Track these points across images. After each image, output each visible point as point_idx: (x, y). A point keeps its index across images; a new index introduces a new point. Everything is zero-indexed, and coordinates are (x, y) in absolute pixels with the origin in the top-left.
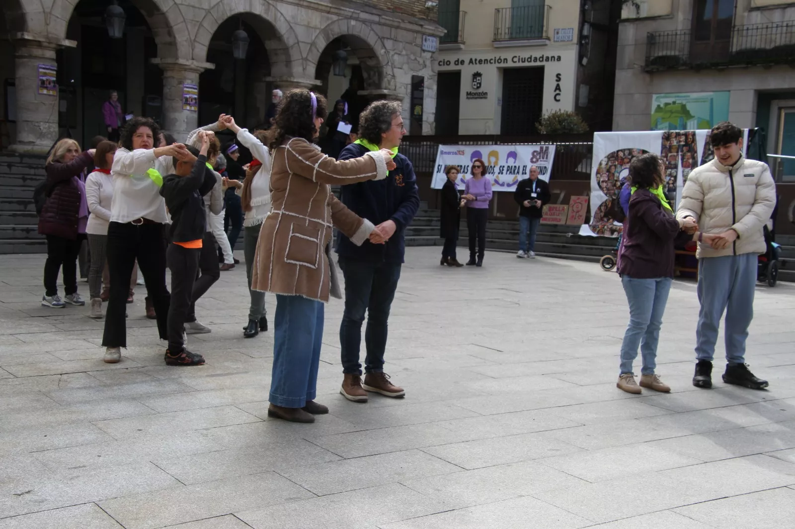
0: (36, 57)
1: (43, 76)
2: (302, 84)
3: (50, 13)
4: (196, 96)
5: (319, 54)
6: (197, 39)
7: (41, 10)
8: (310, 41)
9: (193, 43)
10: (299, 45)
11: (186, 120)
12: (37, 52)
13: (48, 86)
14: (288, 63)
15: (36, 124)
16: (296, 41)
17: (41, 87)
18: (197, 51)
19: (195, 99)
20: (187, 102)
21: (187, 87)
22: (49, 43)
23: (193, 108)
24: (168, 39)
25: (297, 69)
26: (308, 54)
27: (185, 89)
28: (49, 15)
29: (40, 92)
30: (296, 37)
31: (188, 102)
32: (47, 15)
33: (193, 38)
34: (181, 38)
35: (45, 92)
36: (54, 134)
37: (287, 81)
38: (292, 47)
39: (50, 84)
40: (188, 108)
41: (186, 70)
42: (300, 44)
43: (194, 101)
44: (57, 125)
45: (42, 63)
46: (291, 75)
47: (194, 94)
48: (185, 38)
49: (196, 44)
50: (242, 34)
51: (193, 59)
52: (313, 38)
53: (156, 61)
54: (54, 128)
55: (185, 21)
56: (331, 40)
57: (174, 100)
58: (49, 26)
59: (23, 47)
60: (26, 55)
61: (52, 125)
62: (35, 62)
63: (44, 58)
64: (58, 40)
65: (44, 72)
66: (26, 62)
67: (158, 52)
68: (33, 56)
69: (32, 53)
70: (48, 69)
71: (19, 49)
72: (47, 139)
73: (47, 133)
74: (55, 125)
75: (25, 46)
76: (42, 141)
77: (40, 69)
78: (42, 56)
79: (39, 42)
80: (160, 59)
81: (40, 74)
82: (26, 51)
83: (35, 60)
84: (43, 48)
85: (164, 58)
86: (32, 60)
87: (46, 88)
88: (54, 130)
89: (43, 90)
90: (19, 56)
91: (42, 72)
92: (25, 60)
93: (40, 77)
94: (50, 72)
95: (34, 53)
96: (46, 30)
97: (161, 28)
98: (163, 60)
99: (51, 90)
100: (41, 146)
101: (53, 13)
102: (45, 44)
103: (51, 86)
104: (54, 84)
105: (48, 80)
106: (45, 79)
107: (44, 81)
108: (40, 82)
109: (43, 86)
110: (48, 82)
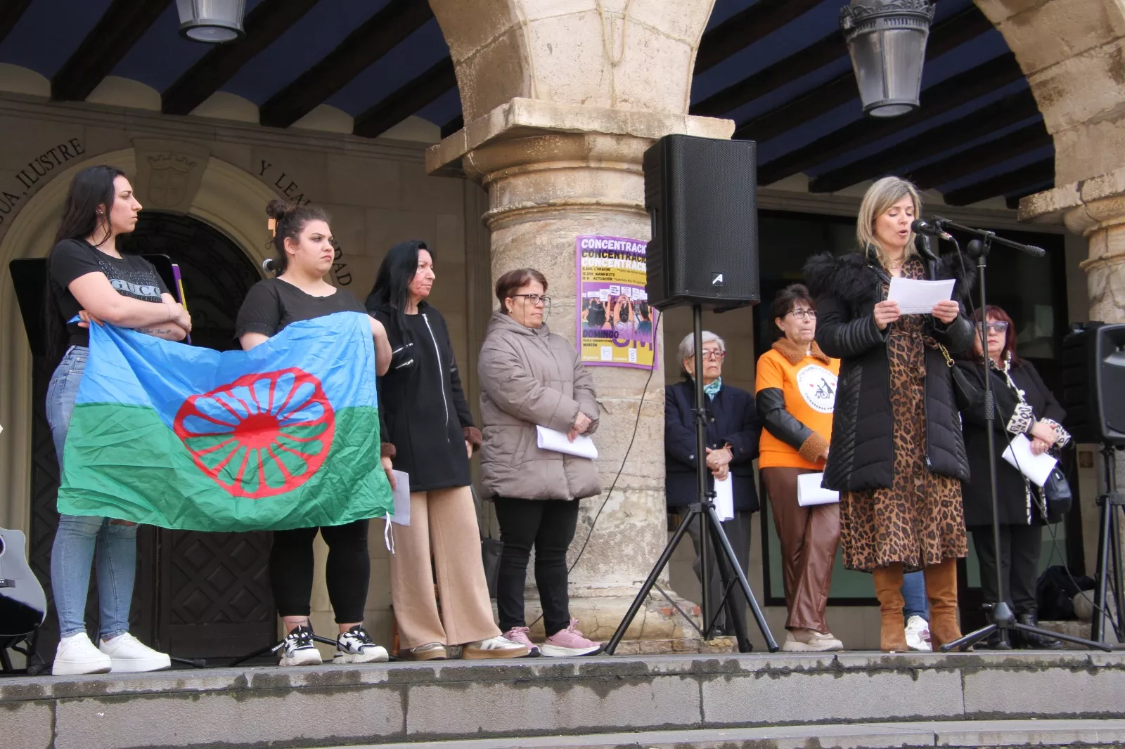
0: (566, 207)
1: (596, 287)
3: (625, 15)
7: (589, 5)
17: (587, 334)
22: (620, 137)
28: (619, 22)
29: (587, 355)
35: (606, 351)
36: (648, 537)
39: (624, 316)
44: (661, 496)
45: (590, 232)
54: (649, 511)
58: (618, 73)
59: (515, 175)
60: (529, 204)
61: (639, 498)
62: (564, 229)
63: (599, 207)
64: (654, 118)
65: (600, 269)
66: (527, 236)
67: (1060, 166)
68: (554, 205)
69: (551, 193)
70: (613, 256)
71: (503, 190)
72: (619, 563)
73: (619, 537)
74: (650, 499)
75: (522, 166)
76: (593, 574)
77: (583, 260)
78: (594, 201)
79: (576, 135)
80: (1075, 185)
81: (586, 280)
82: (530, 187)
83: (566, 223)
84: (593, 165)
85: (1092, 179)
86: (551, 224)
87: (611, 337)
88: (647, 523)
89: (596, 345)
90: (501, 216)
91: (591, 269)
92: (527, 227)
93: (585, 291)
94: (623, 267)
95: (558, 193)
96: (605, 88)
97: (1080, 54)
98: (1085, 187)
99: (631, 342)
100: (587, 598)
101: (636, 11)
102: (605, 145)
103: (631, 327)
104: (642, 319)
105: (615, 303)
106: (606, 300)
107: (600, 306)
108: (586, 313)
109: (597, 328)
110: (617, 308)
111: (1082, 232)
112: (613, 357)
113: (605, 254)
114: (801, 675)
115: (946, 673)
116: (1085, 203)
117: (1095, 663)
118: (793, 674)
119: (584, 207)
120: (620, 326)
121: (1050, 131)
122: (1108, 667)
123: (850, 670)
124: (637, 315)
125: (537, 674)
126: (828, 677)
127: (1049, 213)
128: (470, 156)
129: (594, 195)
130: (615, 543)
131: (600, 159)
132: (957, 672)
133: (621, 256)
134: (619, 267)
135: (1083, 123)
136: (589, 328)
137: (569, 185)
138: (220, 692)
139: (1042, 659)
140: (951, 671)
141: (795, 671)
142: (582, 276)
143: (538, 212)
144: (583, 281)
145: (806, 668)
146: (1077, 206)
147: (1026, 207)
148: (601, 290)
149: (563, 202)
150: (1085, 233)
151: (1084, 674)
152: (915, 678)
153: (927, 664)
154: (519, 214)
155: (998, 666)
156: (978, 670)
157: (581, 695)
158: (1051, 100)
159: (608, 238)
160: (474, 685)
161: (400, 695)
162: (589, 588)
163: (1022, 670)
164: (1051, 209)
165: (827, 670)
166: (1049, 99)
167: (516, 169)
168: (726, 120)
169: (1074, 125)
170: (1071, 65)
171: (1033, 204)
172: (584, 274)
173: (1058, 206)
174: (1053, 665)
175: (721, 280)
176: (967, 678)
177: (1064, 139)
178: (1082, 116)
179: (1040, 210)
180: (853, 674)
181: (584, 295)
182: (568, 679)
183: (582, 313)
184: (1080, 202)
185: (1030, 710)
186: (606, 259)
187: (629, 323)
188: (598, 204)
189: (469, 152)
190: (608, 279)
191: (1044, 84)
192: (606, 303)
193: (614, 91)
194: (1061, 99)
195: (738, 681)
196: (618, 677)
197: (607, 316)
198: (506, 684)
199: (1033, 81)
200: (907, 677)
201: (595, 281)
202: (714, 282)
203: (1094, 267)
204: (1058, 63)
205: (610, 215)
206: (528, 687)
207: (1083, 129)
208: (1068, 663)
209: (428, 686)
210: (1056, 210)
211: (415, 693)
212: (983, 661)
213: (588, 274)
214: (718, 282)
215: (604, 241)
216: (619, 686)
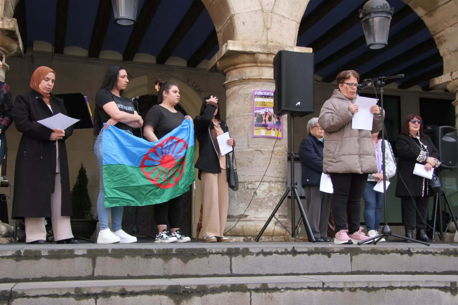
0: (249, 80)
1: (259, 109)
3: (272, 11)
7: (258, 8)
12: (252, 72)
15: (250, 186)
17: (256, 125)
22: (267, 54)
28: (270, 14)
29: (256, 133)
35: (263, 132)
36: (278, 199)
39: (270, 119)
45: (258, 89)
54: (278, 190)
58: (269, 32)
59: (232, 69)
60: (236, 79)
61: (275, 185)
62: (249, 88)
63: (261, 80)
64: (281, 47)
65: (261, 102)
66: (236, 91)
67: (445, 68)
68: (245, 79)
69: (244, 75)
70: (266, 97)
71: (229, 75)
72: (267, 208)
73: (266, 199)
74: (279, 186)
75: (234, 66)
76: (256, 212)
77: (255, 99)
78: (259, 77)
79: (252, 54)
80: (449, 74)
81: (256, 106)
82: (237, 74)
83: (249, 86)
84: (259, 65)
85: (456, 71)
86: (244, 86)
87: (265, 127)
88: (278, 194)
89: (259, 130)
90: (228, 84)
91: (258, 102)
92: (236, 88)
93: (256, 110)
94: (270, 102)
95: (247, 75)
96: (264, 38)
97: (451, 26)
98: (453, 74)
99: (273, 129)
100: (254, 221)
101: (276, 10)
102: (262, 57)
103: (272, 124)
104: (277, 120)
105: (267, 114)
106: (263, 113)
107: (261, 115)
108: (256, 118)
109: (260, 123)
110: (267, 116)
111: (453, 91)
112: (266, 134)
113: (263, 97)
114: (277, 255)
115: (344, 255)
116: (453, 80)
117: (412, 251)
118: (274, 254)
119: (256, 80)
120: (268, 123)
121: (442, 55)
122: (418, 253)
123: (300, 253)
124: (275, 119)
125: (156, 252)
126: (290, 256)
127: (440, 84)
128: (218, 63)
129: (259, 76)
130: (265, 201)
131: (261, 62)
132: (349, 254)
133: (269, 97)
134: (268, 101)
135: (453, 51)
136: (256, 123)
137: (250, 72)
138: (8, 257)
139: (387, 249)
140: (346, 254)
141: (275, 253)
142: (255, 105)
143: (240, 82)
144: (255, 106)
145: (280, 252)
146: (450, 81)
147: (433, 82)
148: (261, 110)
149: (248, 78)
150: (454, 91)
151: (406, 256)
152: (329, 257)
153: (335, 251)
154: (234, 83)
155: (367, 252)
156: (359, 254)
157: (175, 262)
158: (442, 44)
159: (265, 91)
160: (127, 257)
161: (92, 260)
162: (255, 217)
163: (379, 254)
164: (441, 83)
165: (289, 253)
166: (441, 43)
167: (232, 67)
168: (309, 48)
169: (450, 52)
170: (449, 30)
171: (435, 81)
172: (255, 104)
173: (443, 82)
174: (392, 252)
175: (299, 104)
176: (354, 257)
177: (447, 57)
178: (452, 49)
179: (437, 84)
180: (301, 255)
181: (255, 112)
182: (170, 255)
183: (254, 118)
184: (451, 80)
185: (381, 270)
186: (264, 99)
187: (272, 122)
188: (260, 79)
189: (217, 62)
190: (264, 106)
191: (439, 38)
192: (263, 114)
193: (267, 38)
194: (445, 43)
195: (249, 257)
196: (193, 254)
197: (264, 120)
198: (141, 257)
199: (435, 37)
200: (326, 257)
201: (259, 106)
202: (297, 105)
203: (457, 104)
204: (443, 30)
205: (265, 83)
206: (151, 258)
207: (453, 53)
208: (399, 251)
209: (105, 256)
210: (443, 83)
211: (99, 260)
212: (361, 250)
213: (257, 104)
214: (298, 105)
215: (263, 92)
216: (194, 258)
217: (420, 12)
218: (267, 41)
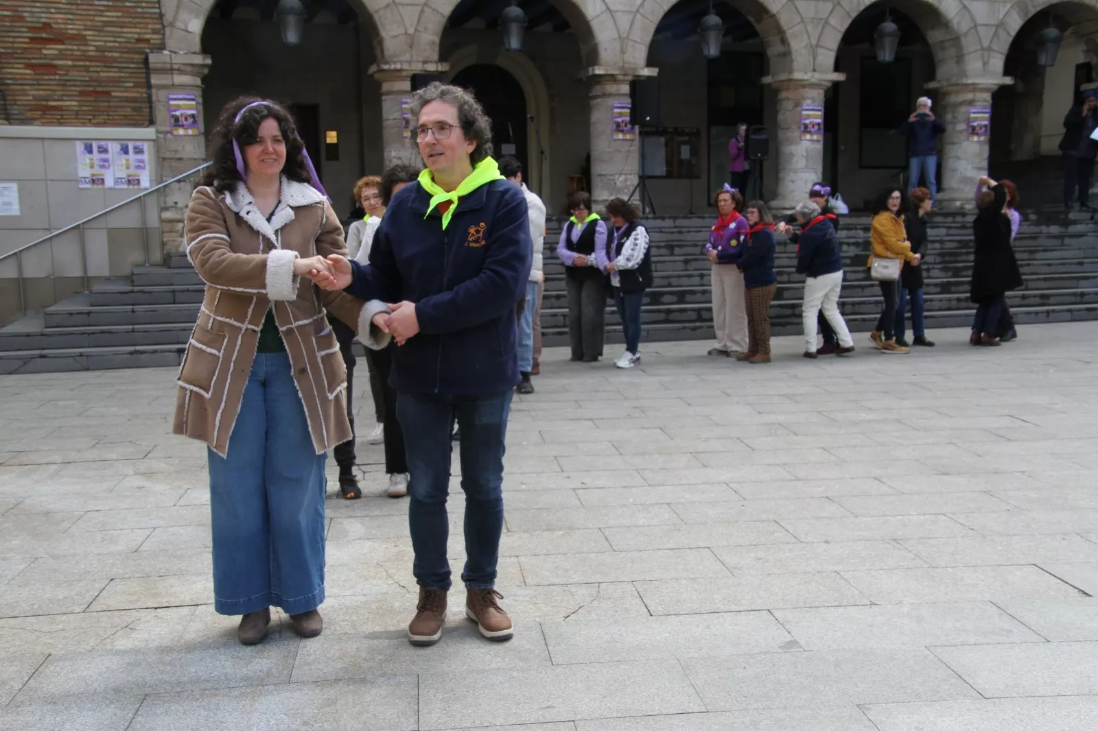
0: (610, 95)
1: (618, 117)
2: (980, 86)
3: (627, 38)
4: (819, 121)
5: (1010, 39)
6: (820, 43)
7: (617, 36)
8: (994, 21)
9: (814, 49)
10: (976, 31)
11: (805, 154)
12: (611, 88)
13: (625, 128)
14: (960, 58)
15: (611, 178)
16: (972, 25)
17: (616, 131)
18: (820, 59)
19: (819, 124)
20: (806, 129)
21: (807, 110)
22: (624, 75)
23: (815, 137)
24: (781, 49)
25: (973, 65)
26: (991, 42)
27: (804, 113)
28: (626, 40)
29: (615, 137)
30: (973, 19)
31: (809, 130)
32: (623, 40)
33: (814, 42)
34: (798, 46)
35: (620, 136)
36: (632, 187)
37: (957, 85)
38: (966, 34)
39: (626, 126)
40: (808, 137)
41: (804, 86)
42: (980, 28)
43: (816, 128)
44: (637, 176)
45: (617, 102)
46: (964, 74)
47: (816, 117)
48: (804, 44)
49: (820, 51)
50: (890, 26)
51: (814, 70)
52: (1001, 17)
53: (767, 80)
54: (632, 180)
55: (803, 21)
56: (1030, 15)
57: (788, 129)
58: (625, 55)
59: (597, 86)
60: (600, 94)
61: (631, 176)
62: (609, 101)
64: (635, 69)
66: (599, 103)
67: (770, 68)
68: (607, 94)
69: (606, 91)
71: (593, 89)
75: (598, 83)
77: (614, 109)
78: (617, 93)
79: (613, 75)
80: (772, 76)
82: (600, 89)
83: (610, 99)
84: (617, 83)
85: (777, 74)
86: (605, 99)
87: (622, 132)
88: (632, 183)
89: (618, 134)
91: (617, 112)
92: (599, 100)
93: (615, 118)
95: (608, 91)
96: (621, 60)
99: (628, 133)
101: (631, 37)
102: (620, 77)
103: (628, 129)
104: (631, 126)
108: (615, 124)
109: (619, 129)
110: (624, 123)
111: (776, 90)
112: (623, 137)
116: (776, 81)
119: (615, 95)
121: (769, 57)
127: (766, 83)
128: (584, 80)
129: (617, 91)
135: (776, 56)
136: (616, 129)
143: (602, 96)
146: (774, 82)
147: (761, 80)
148: (621, 118)
149: (609, 93)
150: (778, 89)
154: (597, 96)
158: (768, 47)
168: (655, 69)
172: (614, 113)
173: (769, 81)
177: (771, 60)
178: (775, 53)
181: (615, 120)
186: (621, 110)
188: (619, 94)
189: (583, 78)
190: (621, 115)
192: (621, 122)
193: (624, 60)
197: (622, 126)
202: (646, 120)
213: (616, 114)
217: (751, 19)
218: (624, 62)
